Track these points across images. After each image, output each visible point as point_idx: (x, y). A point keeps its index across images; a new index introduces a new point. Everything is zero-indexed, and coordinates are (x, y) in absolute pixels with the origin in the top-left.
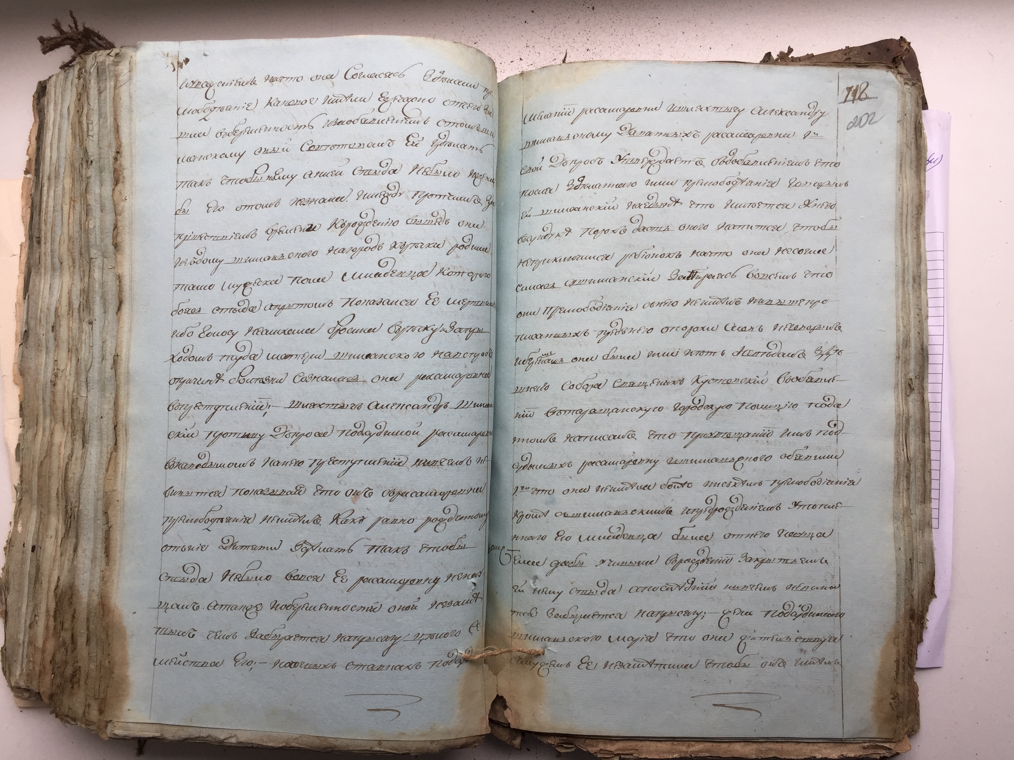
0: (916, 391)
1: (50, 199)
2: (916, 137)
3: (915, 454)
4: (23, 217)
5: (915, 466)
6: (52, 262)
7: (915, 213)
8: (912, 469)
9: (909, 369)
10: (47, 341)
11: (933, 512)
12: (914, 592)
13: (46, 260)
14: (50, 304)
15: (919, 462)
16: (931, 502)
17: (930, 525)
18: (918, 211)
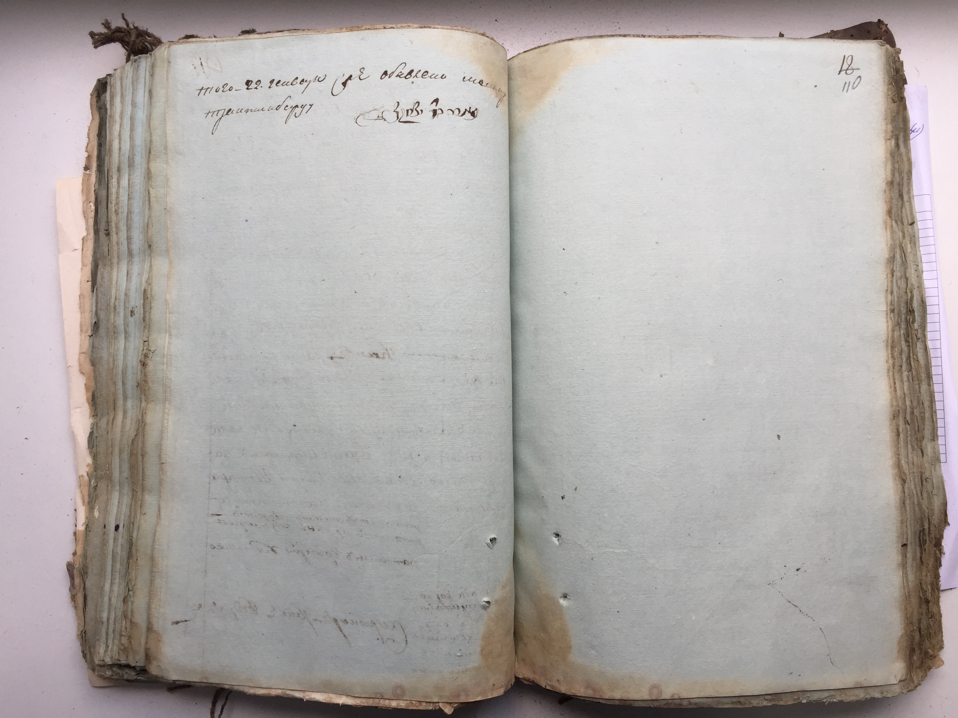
0: (920, 340)
1: (120, 189)
4: (84, 213)
6: (129, 248)
10: (126, 325)
11: (940, 448)
13: (119, 249)
14: (127, 289)
16: (938, 440)
17: (938, 460)
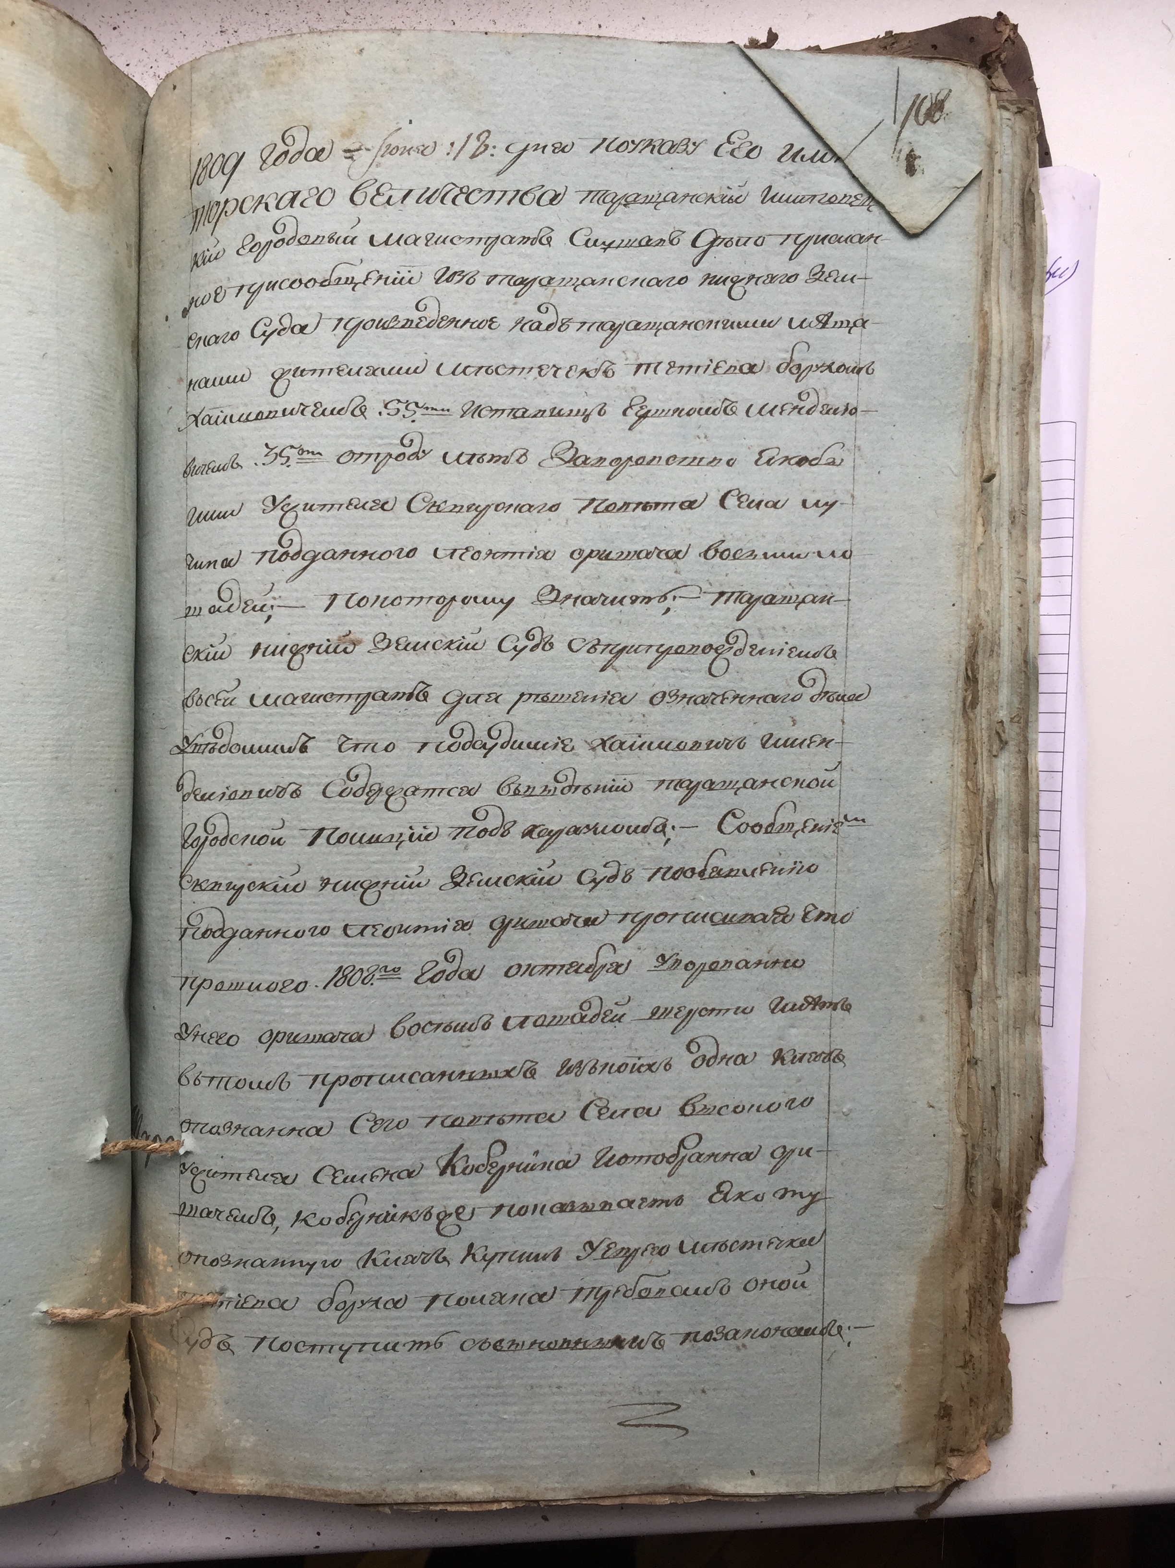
0: (1012, 746)
2: (1024, 222)
3: (1007, 875)
5: (1008, 899)
7: (1017, 380)
8: (1001, 905)
9: (997, 700)
12: (1002, 1154)
15: (1016, 892)
16: (1040, 973)
17: (1036, 1020)
18: (1025, 376)
